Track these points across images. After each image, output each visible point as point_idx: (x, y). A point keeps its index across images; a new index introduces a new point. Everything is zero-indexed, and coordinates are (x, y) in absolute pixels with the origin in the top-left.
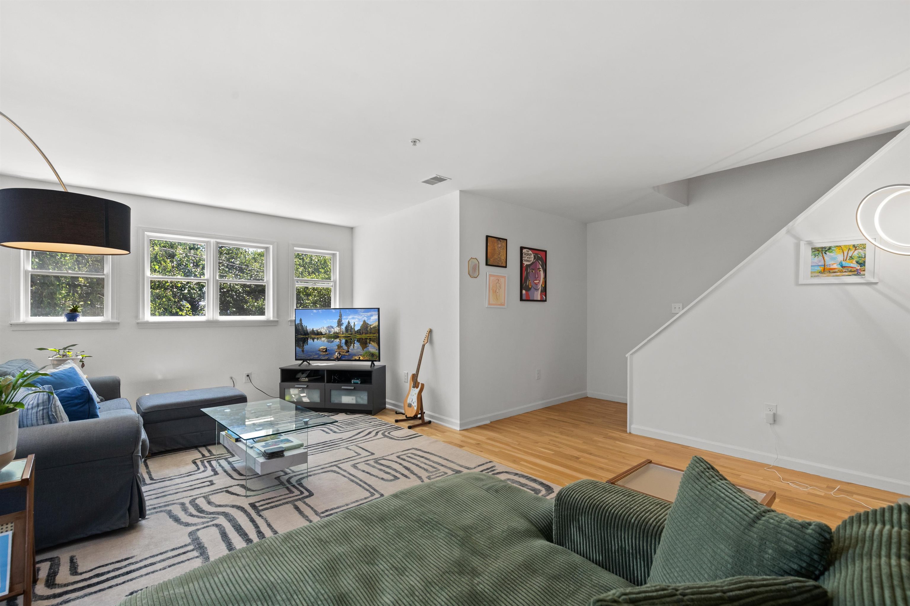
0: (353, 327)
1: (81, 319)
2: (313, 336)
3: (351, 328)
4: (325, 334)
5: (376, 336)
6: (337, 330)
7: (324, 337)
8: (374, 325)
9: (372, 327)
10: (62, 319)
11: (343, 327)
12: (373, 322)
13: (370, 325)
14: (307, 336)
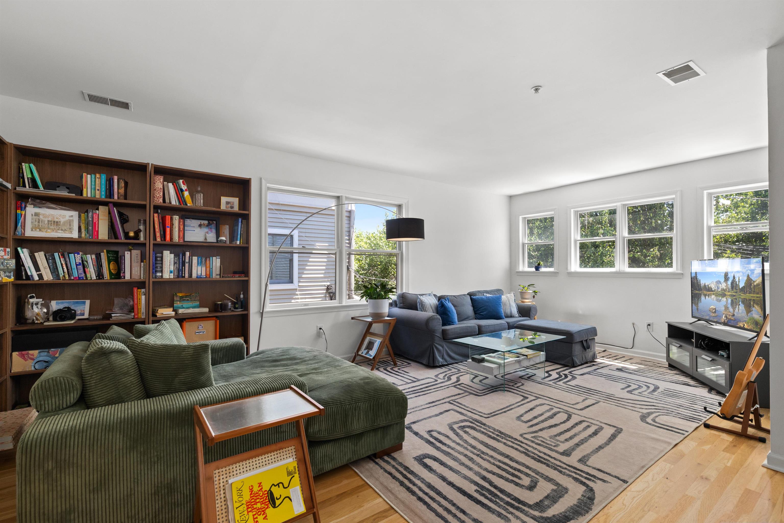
0: (738, 283)
1: (543, 269)
2: (705, 292)
3: (736, 284)
4: (714, 291)
5: (759, 297)
6: (723, 286)
7: (713, 294)
8: (757, 282)
9: (755, 284)
10: (533, 269)
11: (729, 283)
12: (756, 277)
13: (754, 282)
14: (700, 292)
